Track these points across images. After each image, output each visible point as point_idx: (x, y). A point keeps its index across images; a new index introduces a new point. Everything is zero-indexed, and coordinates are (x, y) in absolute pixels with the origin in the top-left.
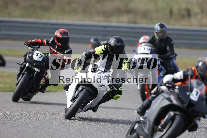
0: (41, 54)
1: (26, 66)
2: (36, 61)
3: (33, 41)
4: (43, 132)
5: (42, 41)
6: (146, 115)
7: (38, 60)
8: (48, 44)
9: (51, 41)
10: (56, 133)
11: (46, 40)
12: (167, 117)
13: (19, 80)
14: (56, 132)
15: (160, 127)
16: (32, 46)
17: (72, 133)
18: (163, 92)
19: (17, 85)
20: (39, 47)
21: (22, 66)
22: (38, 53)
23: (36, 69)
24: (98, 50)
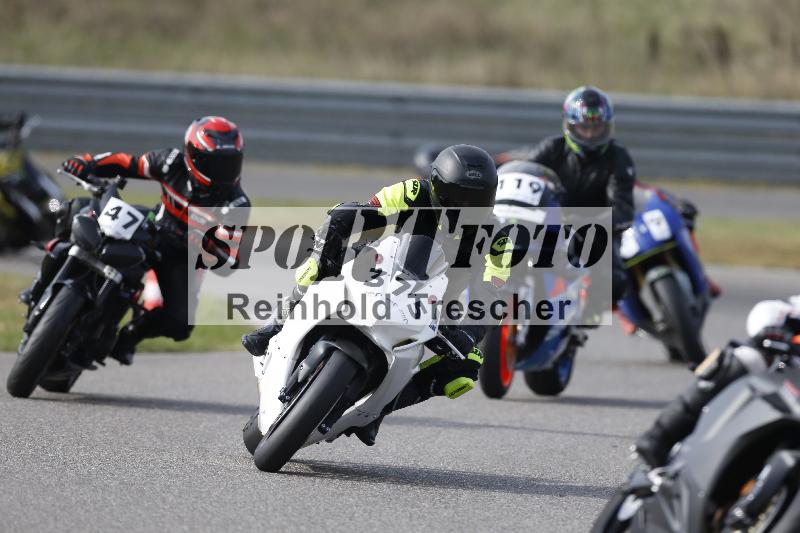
0: (129, 213)
1: (67, 256)
2: (110, 240)
3: (99, 157)
4: (157, 506)
5: (133, 160)
6: (676, 466)
7: (117, 237)
8: (156, 172)
9: (169, 161)
10: (208, 512)
11: (149, 159)
12: (766, 473)
13: (40, 310)
14: (210, 508)
15: (738, 513)
16: (96, 180)
17: (270, 509)
18: (743, 371)
19: (29, 330)
20: (122, 185)
21: (52, 256)
22: (119, 209)
23: (106, 270)
24: (389, 197)
